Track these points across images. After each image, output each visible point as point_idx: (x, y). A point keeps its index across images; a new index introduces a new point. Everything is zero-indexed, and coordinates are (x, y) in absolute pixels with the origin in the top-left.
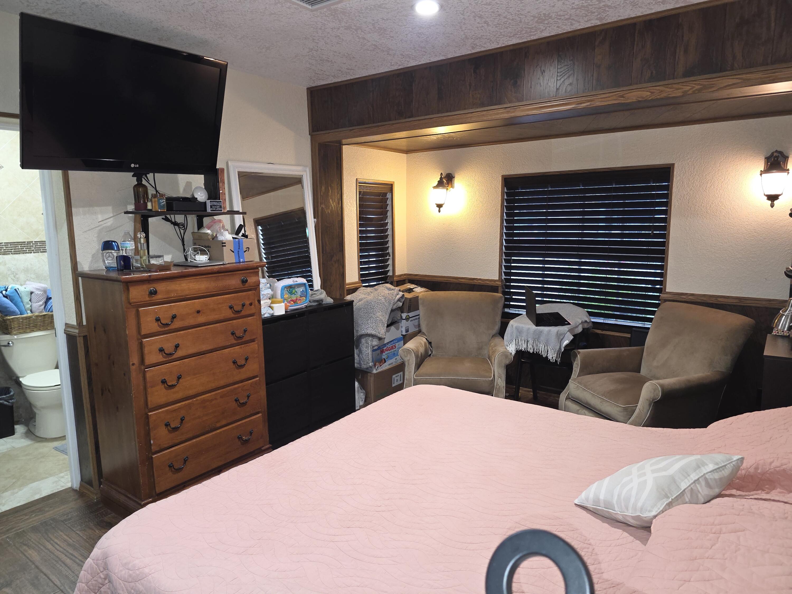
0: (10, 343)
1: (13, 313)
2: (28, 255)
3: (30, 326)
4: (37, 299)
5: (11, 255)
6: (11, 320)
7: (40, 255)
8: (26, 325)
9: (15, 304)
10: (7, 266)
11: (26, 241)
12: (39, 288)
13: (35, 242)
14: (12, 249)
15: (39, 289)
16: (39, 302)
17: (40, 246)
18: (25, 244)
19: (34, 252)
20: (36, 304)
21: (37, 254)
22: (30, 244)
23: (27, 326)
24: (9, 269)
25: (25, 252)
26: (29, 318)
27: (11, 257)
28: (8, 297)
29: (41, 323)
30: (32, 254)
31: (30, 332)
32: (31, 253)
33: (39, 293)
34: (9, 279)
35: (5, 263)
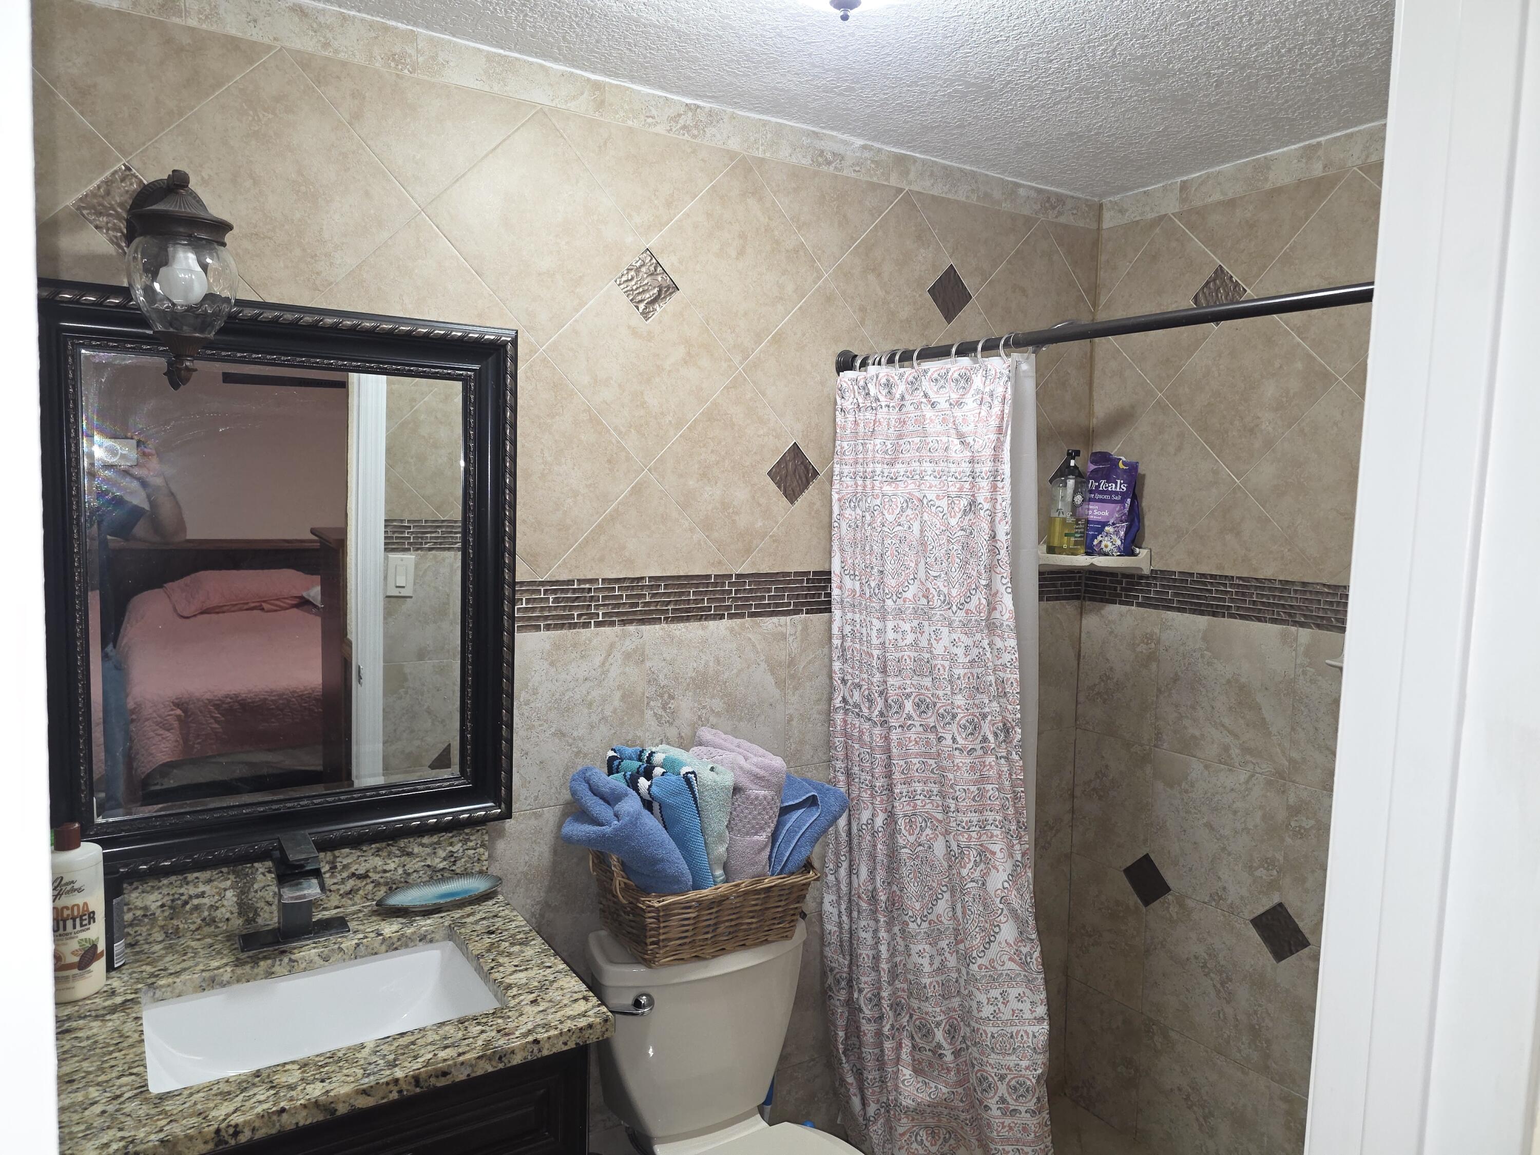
0: (644, 1000)
1: (671, 884)
2: (712, 624)
3: (719, 931)
4: (754, 819)
5: (664, 625)
6: (661, 914)
7: (747, 625)
8: (706, 930)
9: (682, 842)
10: (648, 664)
11: (713, 571)
12: (762, 773)
13: (738, 576)
14: (669, 602)
15: (761, 778)
16: (756, 834)
17: (751, 590)
18: (707, 585)
19: (731, 616)
20: (748, 838)
21: (738, 621)
22: (723, 584)
23: (707, 933)
24: (652, 680)
25: (702, 615)
26: (719, 902)
27: (661, 633)
28: (656, 806)
29: (754, 920)
30: (725, 621)
31: (714, 957)
32: (722, 617)
33: (762, 793)
34: (649, 714)
35: (643, 654)
